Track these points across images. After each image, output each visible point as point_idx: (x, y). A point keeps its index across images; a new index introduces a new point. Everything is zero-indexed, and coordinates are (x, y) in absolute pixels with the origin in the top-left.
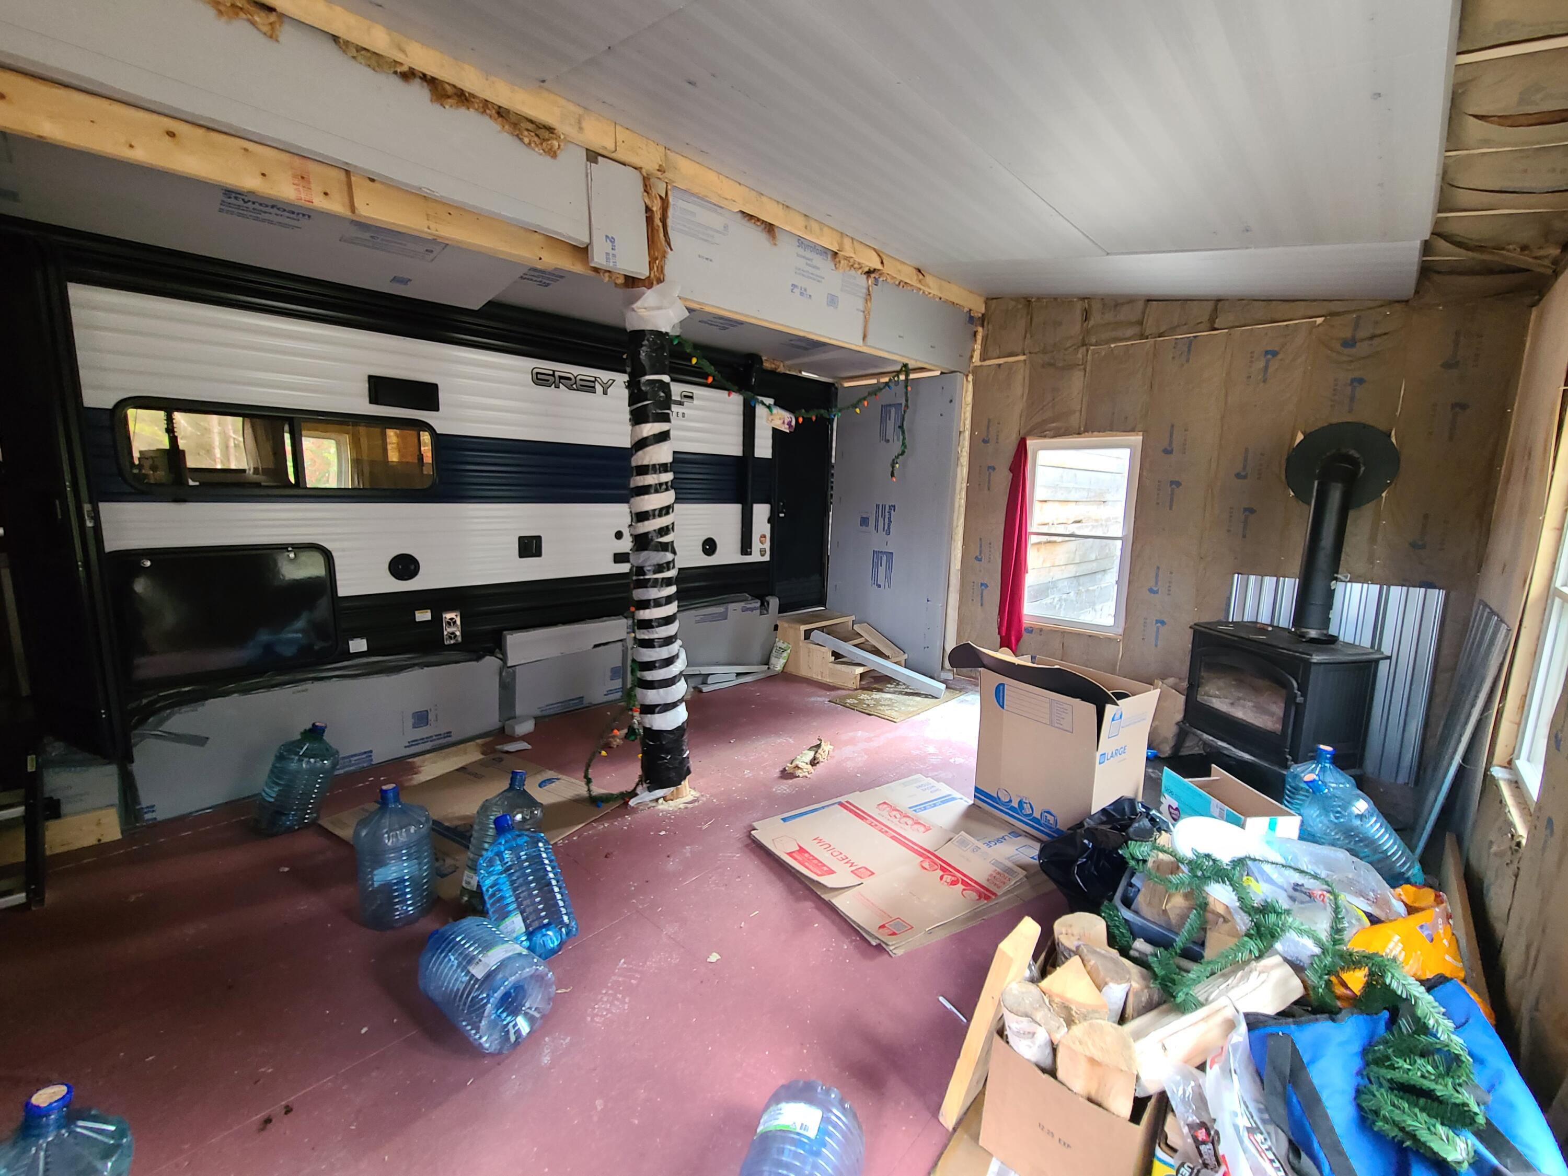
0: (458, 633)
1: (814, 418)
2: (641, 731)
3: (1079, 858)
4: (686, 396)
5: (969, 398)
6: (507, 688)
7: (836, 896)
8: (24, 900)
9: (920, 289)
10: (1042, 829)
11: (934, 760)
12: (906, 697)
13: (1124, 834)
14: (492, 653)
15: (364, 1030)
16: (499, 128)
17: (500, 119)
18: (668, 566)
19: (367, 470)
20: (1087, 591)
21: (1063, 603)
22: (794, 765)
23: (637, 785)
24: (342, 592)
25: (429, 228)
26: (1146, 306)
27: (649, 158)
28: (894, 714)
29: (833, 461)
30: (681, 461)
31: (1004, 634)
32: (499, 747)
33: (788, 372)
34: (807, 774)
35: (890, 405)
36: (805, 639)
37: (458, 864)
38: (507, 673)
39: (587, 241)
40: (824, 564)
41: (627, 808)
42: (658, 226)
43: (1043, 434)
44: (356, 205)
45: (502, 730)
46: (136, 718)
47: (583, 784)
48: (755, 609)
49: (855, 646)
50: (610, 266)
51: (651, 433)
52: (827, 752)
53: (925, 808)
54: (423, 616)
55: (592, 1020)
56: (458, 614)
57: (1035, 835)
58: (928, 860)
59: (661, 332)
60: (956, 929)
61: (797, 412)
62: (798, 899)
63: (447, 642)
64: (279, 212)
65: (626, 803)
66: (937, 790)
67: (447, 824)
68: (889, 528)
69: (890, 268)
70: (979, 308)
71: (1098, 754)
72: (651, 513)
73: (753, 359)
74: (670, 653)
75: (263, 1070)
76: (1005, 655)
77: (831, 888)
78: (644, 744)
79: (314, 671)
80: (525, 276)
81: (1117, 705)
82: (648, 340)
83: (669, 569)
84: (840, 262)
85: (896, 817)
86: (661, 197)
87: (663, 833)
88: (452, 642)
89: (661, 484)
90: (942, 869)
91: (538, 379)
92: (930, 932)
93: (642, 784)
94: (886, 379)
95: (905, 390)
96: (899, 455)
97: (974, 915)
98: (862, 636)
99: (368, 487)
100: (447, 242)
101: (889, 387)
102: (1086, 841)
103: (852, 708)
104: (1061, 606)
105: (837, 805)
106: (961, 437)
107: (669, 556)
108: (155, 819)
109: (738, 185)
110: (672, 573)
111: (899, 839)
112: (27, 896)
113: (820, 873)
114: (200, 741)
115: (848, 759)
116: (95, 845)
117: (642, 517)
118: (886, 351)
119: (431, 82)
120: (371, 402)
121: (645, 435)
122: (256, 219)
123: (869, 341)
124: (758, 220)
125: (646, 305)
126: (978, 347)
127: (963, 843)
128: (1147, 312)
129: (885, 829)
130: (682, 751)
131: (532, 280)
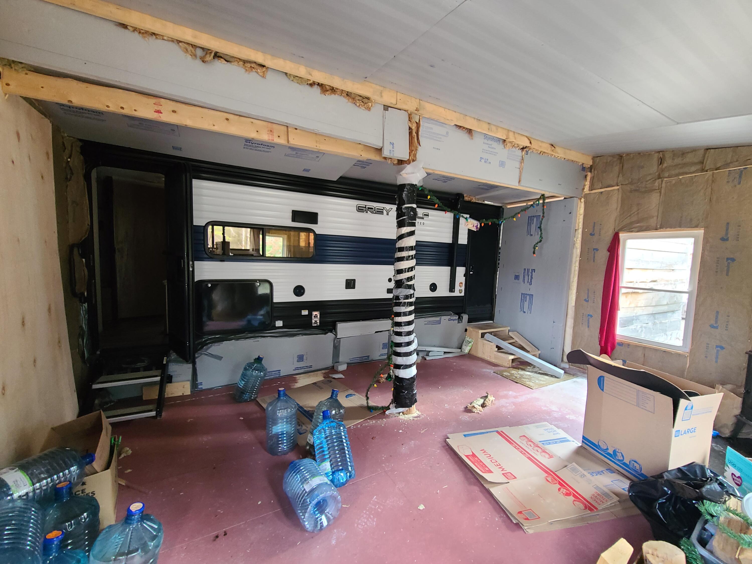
0: (318, 321)
1: (490, 224)
2: (394, 377)
3: (660, 498)
4: (425, 215)
5: (582, 211)
6: (336, 348)
7: (493, 487)
8: (155, 415)
9: (553, 155)
10: (631, 471)
11: (555, 415)
12: (539, 375)
13: (698, 491)
14: (331, 332)
15: (259, 503)
16: (347, 101)
17: (348, 97)
18: (411, 296)
19: (292, 250)
20: (661, 323)
21: (644, 329)
22: (472, 405)
23: (391, 404)
24: (275, 300)
25: (316, 146)
26: (705, 154)
27: (411, 105)
28: (531, 384)
29: (500, 246)
30: (419, 245)
31: (603, 345)
32: (330, 375)
33: (477, 202)
34: (479, 411)
35: (534, 216)
36: (481, 338)
37: (308, 429)
38: (337, 341)
39: (382, 145)
40: (494, 299)
41: (384, 415)
42: (414, 135)
43: (630, 230)
44: (289, 140)
45: (333, 367)
46: (200, 346)
47: (365, 399)
48: (455, 320)
49: (509, 343)
50: (391, 156)
51: (406, 232)
52: (491, 401)
53: (550, 444)
54: (305, 313)
55: (357, 525)
56: (319, 313)
57: (626, 474)
58: (550, 476)
59: (413, 184)
60: (569, 526)
61: (481, 221)
62: (470, 484)
63: (314, 325)
64: (264, 147)
65: (385, 412)
66: (558, 433)
67: (305, 409)
68: (531, 281)
69: (535, 145)
70: (589, 162)
71: (674, 430)
72: (404, 270)
73: (459, 196)
74: (409, 340)
75: (219, 511)
76: (604, 359)
77: (490, 482)
78: (395, 384)
79: (262, 333)
80: (355, 164)
81: (689, 400)
82: (407, 188)
83: (411, 298)
84: (507, 144)
85: (531, 446)
86: (416, 122)
87: (401, 431)
88: (316, 325)
89: (409, 256)
90: (560, 483)
91: (359, 209)
92: (551, 523)
93: (393, 404)
94: (532, 203)
95: (542, 208)
96: (538, 243)
97: (582, 519)
98: (514, 339)
99: (292, 256)
100: (324, 152)
101: (533, 206)
102: (666, 489)
103: (506, 377)
104: (642, 331)
105: (495, 433)
106: (577, 233)
107: (412, 291)
108: (202, 388)
109: (454, 112)
110: (413, 300)
111: (532, 459)
112: (156, 413)
113: (484, 471)
114: (220, 358)
115: (503, 406)
116: (181, 396)
117: (399, 272)
118: (532, 188)
119: (321, 85)
120: (292, 221)
121: (403, 233)
122: (256, 150)
123: (522, 183)
124: (464, 128)
125: (406, 172)
126: (588, 183)
127: (574, 470)
128: (707, 156)
129: (524, 452)
130: (413, 390)
131: (358, 166)
